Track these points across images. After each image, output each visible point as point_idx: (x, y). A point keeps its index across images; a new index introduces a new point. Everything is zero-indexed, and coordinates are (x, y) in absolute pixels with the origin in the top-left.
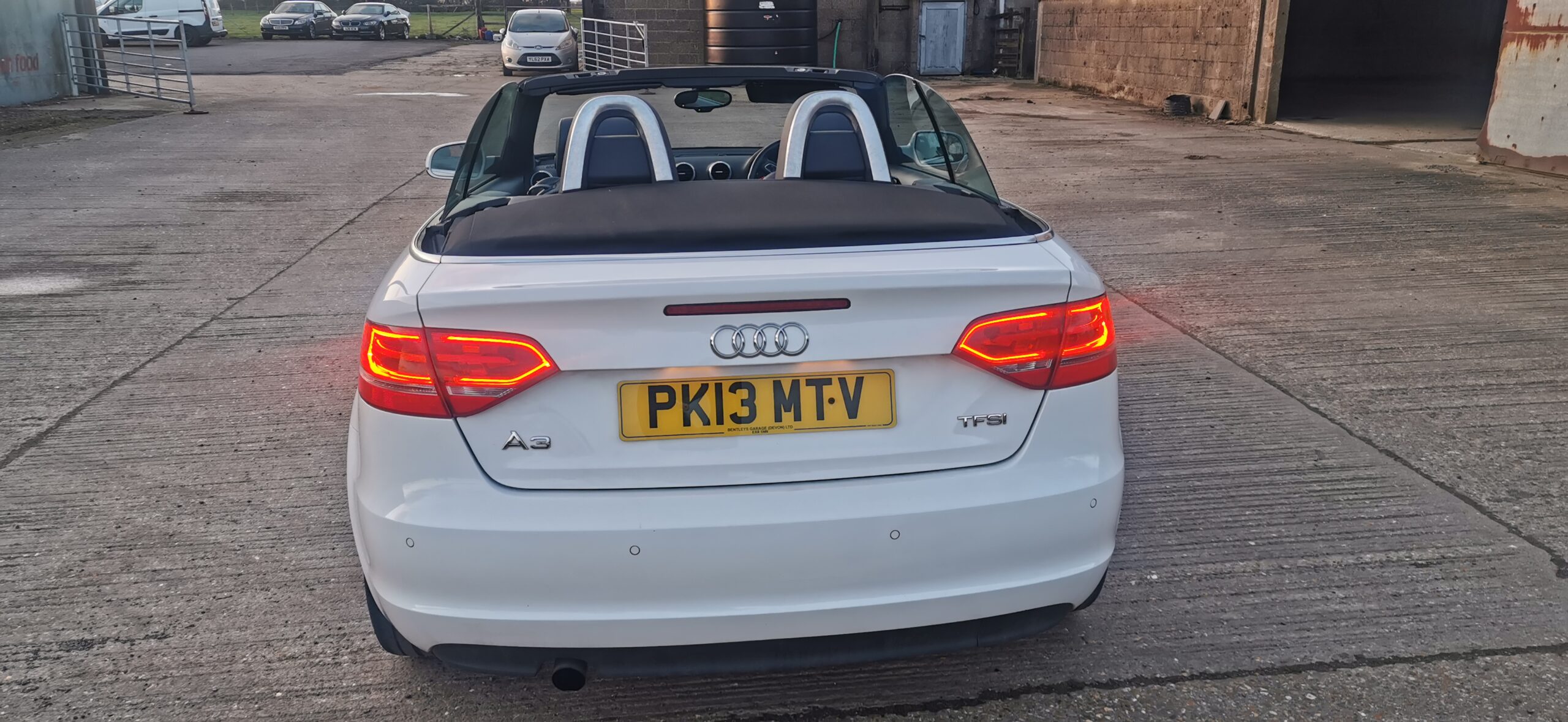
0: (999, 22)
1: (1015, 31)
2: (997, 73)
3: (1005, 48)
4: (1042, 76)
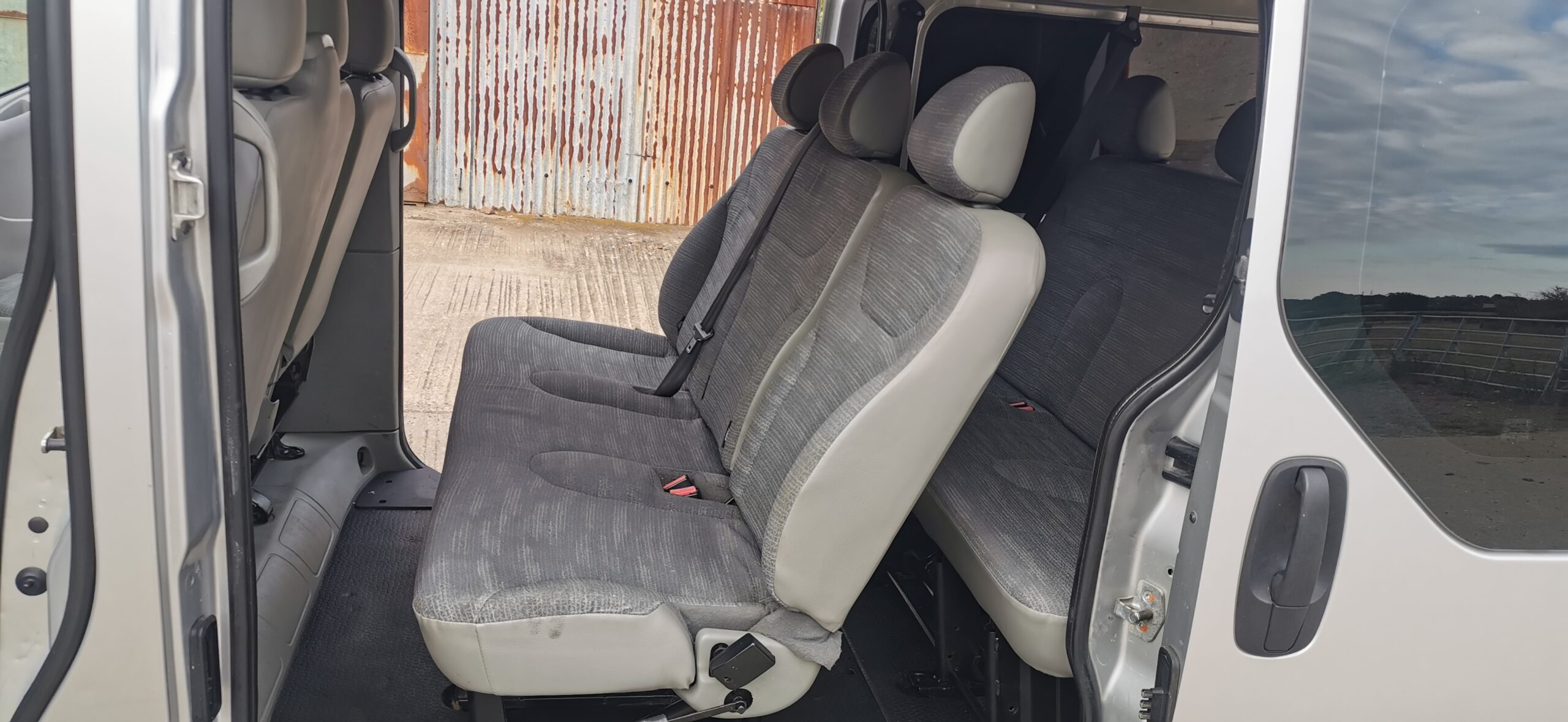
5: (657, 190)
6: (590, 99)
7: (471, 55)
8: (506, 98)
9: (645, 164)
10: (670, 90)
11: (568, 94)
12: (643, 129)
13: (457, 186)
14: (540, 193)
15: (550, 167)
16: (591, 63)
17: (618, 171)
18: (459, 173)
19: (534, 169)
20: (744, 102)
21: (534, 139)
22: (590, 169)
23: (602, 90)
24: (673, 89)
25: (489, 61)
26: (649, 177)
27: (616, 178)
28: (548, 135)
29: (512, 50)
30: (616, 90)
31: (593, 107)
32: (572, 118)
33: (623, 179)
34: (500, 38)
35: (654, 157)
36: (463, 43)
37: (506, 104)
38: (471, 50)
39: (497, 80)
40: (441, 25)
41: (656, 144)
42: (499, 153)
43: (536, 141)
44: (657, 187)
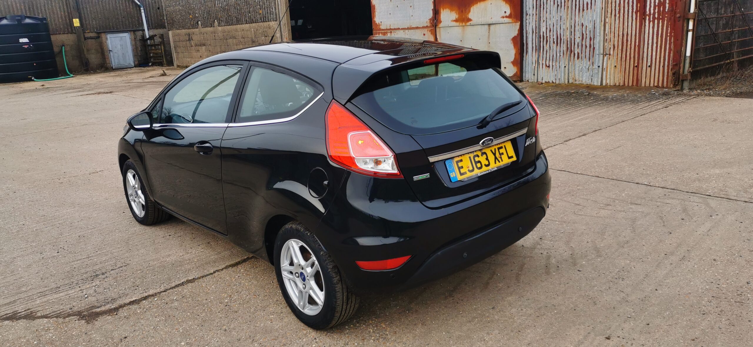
0: (147, 42)
1: (158, 45)
2: (151, 65)
3: (153, 53)
4: (179, 64)
5: (610, 70)
6: (581, 31)
7: (537, 19)
8: (550, 35)
9: (605, 58)
10: (616, 22)
11: (573, 30)
12: (604, 42)
13: (533, 73)
14: (563, 74)
15: (567, 63)
16: (582, 15)
17: (594, 62)
18: (533, 68)
19: (560, 64)
20: (651, 23)
21: (560, 51)
22: (582, 62)
23: (586, 26)
24: (617, 21)
25: (544, 21)
26: (607, 64)
27: (593, 65)
28: (565, 49)
29: (552, 14)
30: (593, 26)
31: (583, 34)
32: (574, 40)
33: (596, 66)
34: (548, 11)
35: (610, 55)
36: (535, 15)
37: (550, 38)
38: (537, 17)
39: (547, 28)
40: (528, 10)
41: (610, 48)
42: (548, 59)
43: (561, 52)
44: (611, 68)
